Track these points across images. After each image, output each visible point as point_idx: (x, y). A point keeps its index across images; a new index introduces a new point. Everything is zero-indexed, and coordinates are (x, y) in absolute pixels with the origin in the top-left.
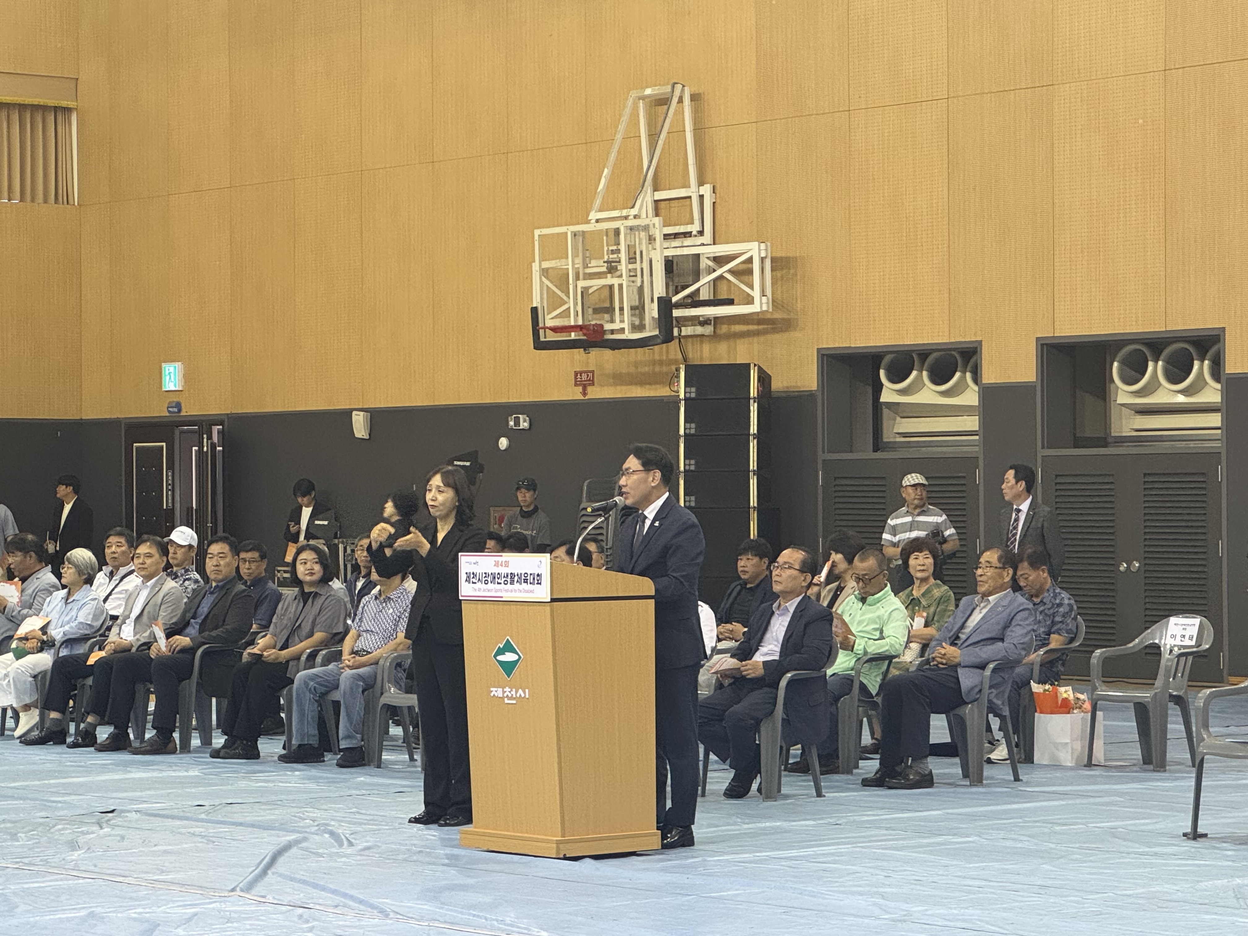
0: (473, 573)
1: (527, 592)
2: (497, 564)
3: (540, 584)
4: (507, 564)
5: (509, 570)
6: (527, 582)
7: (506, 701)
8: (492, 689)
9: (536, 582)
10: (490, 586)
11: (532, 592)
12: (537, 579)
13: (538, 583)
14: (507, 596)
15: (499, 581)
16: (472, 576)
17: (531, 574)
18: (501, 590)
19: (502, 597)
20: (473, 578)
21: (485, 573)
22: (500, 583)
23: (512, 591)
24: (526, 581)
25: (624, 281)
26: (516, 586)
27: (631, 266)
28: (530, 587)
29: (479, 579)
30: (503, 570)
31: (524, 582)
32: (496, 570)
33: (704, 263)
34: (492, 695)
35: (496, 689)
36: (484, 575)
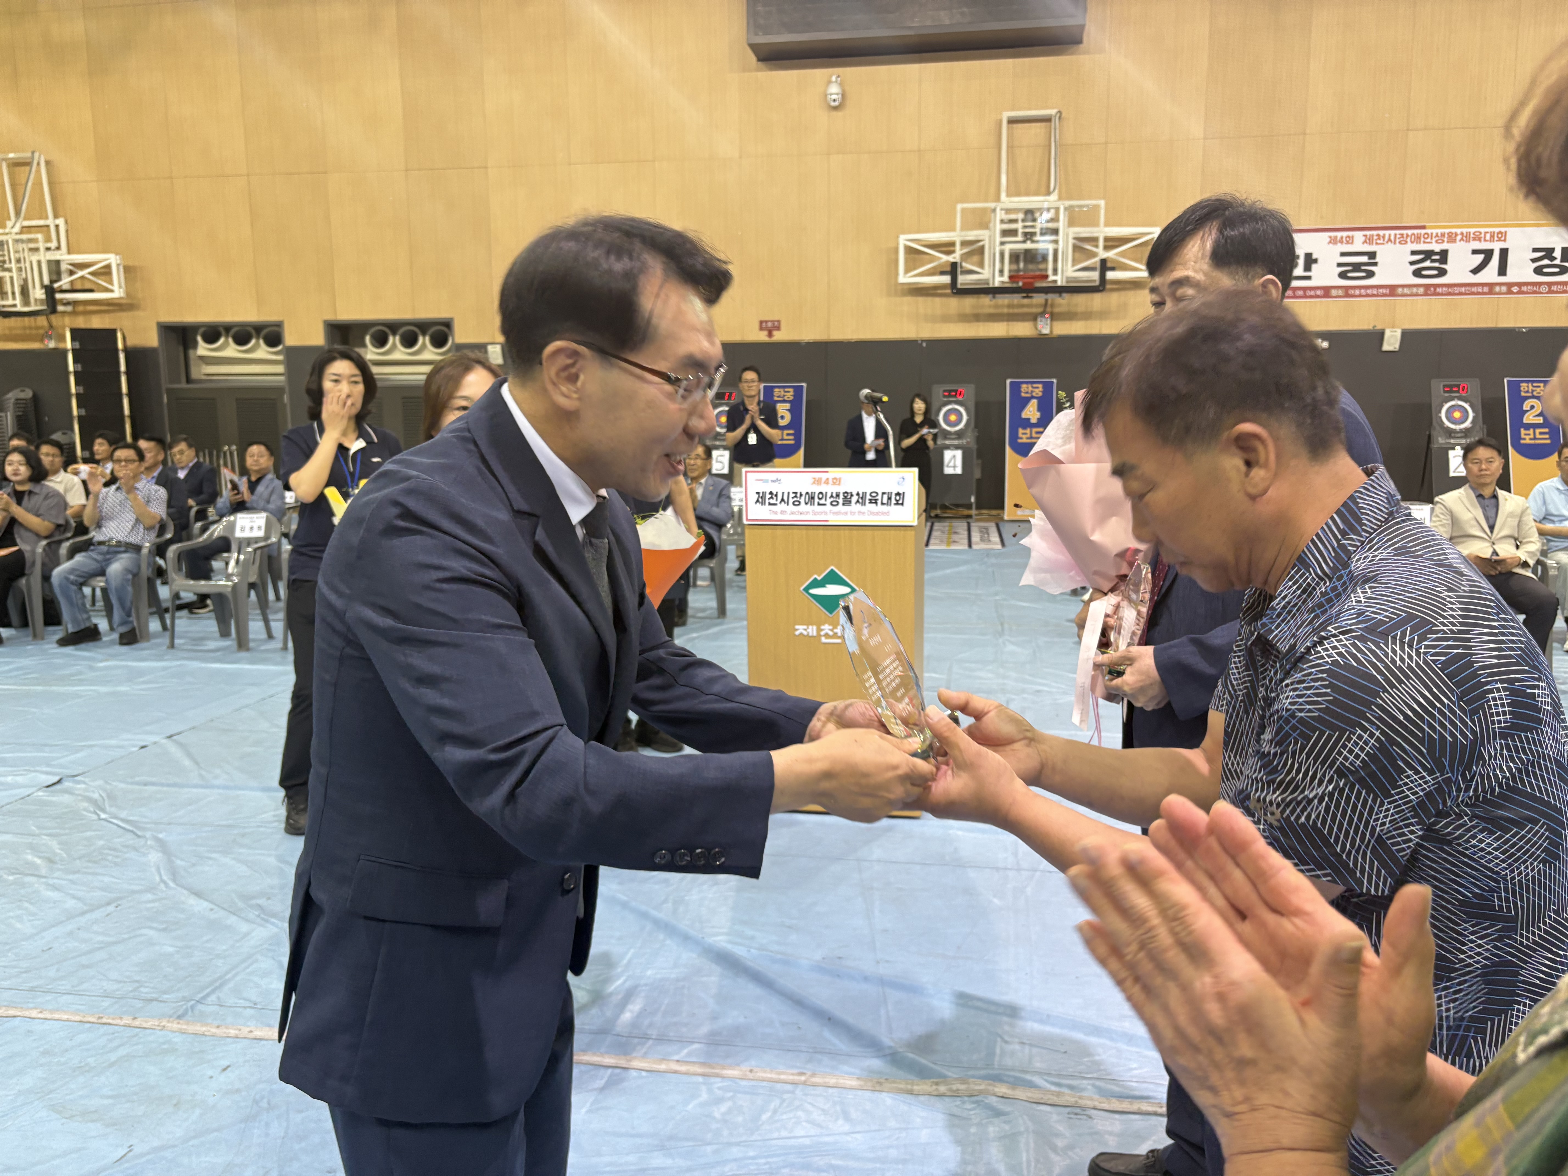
0: (771, 493)
1: (877, 514)
2: (818, 482)
3: (902, 504)
4: (837, 481)
5: (841, 489)
6: (876, 503)
7: (824, 640)
8: (797, 627)
9: (893, 501)
10: (803, 507)
11: (887, 513)
12: (899, 499)
13: (897, 504)
14: (834, 520)
15: (822, 502)
16: (768, 496)
17: (883, 493)
18: (826, 513)
19: (827, 521)
20: (772, 498)
21: (796, 493)
22: (824, 505)
23: (846, 513)
24: (874, 501)
25: (15, 274)
26: (855, 507)
27: (19, 265)
28: (880, 508)
29: (783, 500)
30: (830, 489)
31: (871, 502)
32: (816, 489)
33: (64, 267)
34: (797, 633)
35: (805, 627)
36: (792, 495)
